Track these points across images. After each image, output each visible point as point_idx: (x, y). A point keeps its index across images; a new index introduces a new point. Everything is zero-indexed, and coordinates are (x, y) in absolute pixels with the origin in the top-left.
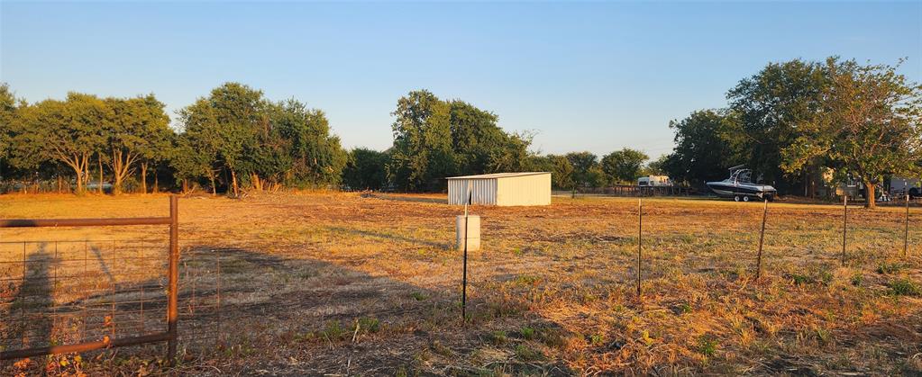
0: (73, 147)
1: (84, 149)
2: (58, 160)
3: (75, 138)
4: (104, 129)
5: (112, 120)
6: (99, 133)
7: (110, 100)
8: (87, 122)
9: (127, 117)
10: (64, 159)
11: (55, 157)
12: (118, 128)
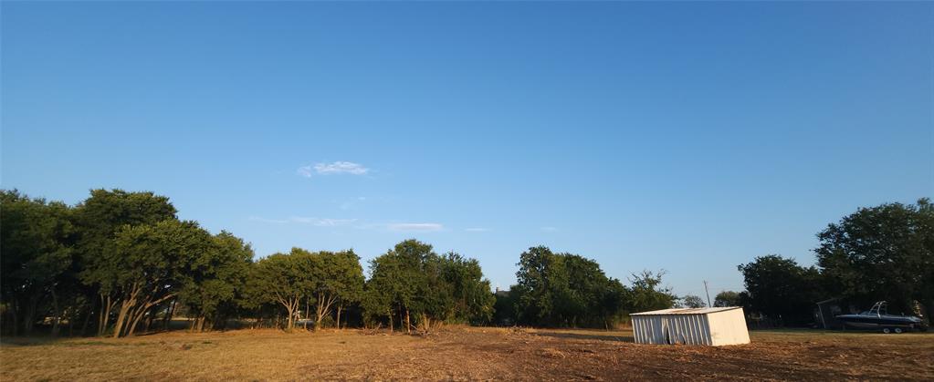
0: (289, 291)
1: (297, 292)
2: (276, 302)
3: (291, 283)
4: (315, 275)
5: (321, 269)
6: (310, 279)
7: (321, 253)
8: (303, 270)
9: (333, 266)
10: (281, 300)
11: (274, 299)
12: (325, 274)
